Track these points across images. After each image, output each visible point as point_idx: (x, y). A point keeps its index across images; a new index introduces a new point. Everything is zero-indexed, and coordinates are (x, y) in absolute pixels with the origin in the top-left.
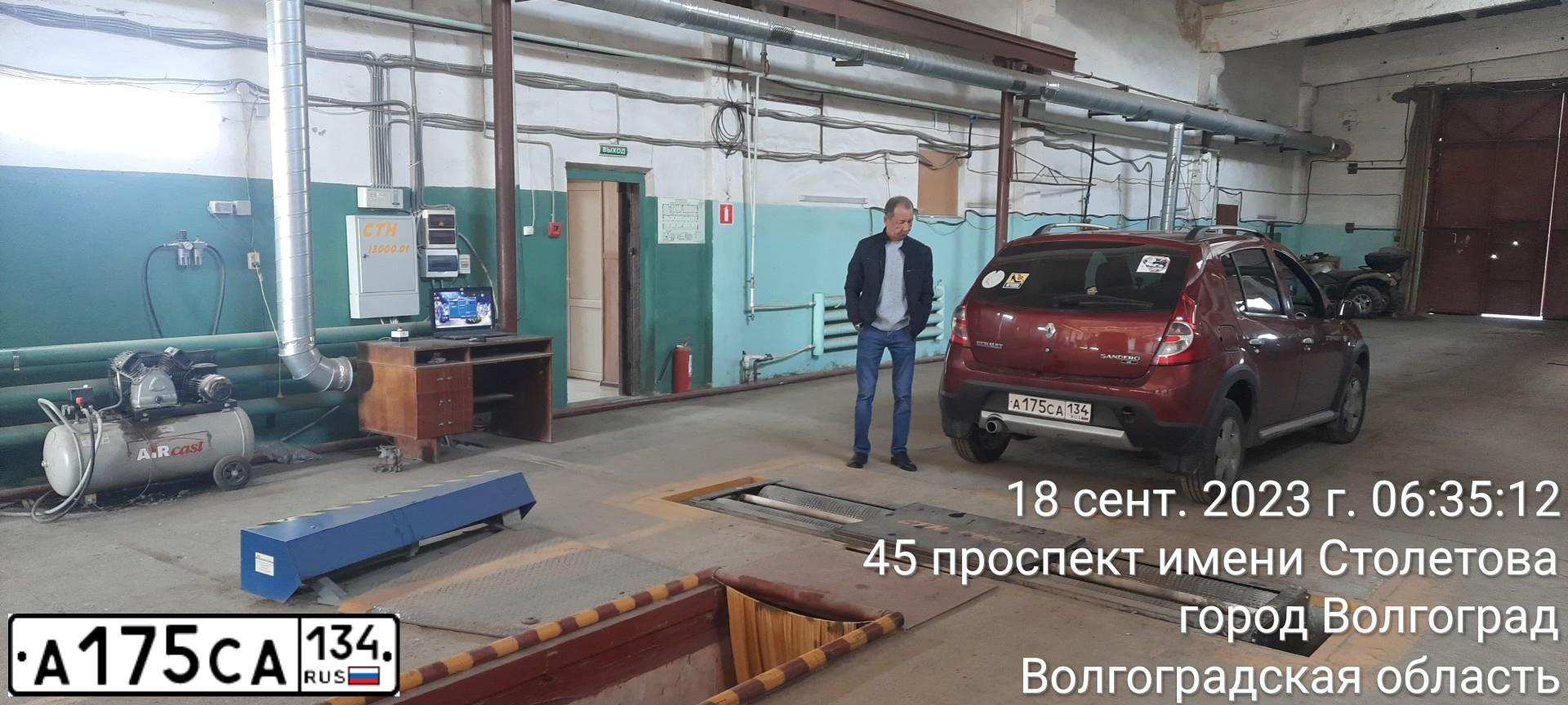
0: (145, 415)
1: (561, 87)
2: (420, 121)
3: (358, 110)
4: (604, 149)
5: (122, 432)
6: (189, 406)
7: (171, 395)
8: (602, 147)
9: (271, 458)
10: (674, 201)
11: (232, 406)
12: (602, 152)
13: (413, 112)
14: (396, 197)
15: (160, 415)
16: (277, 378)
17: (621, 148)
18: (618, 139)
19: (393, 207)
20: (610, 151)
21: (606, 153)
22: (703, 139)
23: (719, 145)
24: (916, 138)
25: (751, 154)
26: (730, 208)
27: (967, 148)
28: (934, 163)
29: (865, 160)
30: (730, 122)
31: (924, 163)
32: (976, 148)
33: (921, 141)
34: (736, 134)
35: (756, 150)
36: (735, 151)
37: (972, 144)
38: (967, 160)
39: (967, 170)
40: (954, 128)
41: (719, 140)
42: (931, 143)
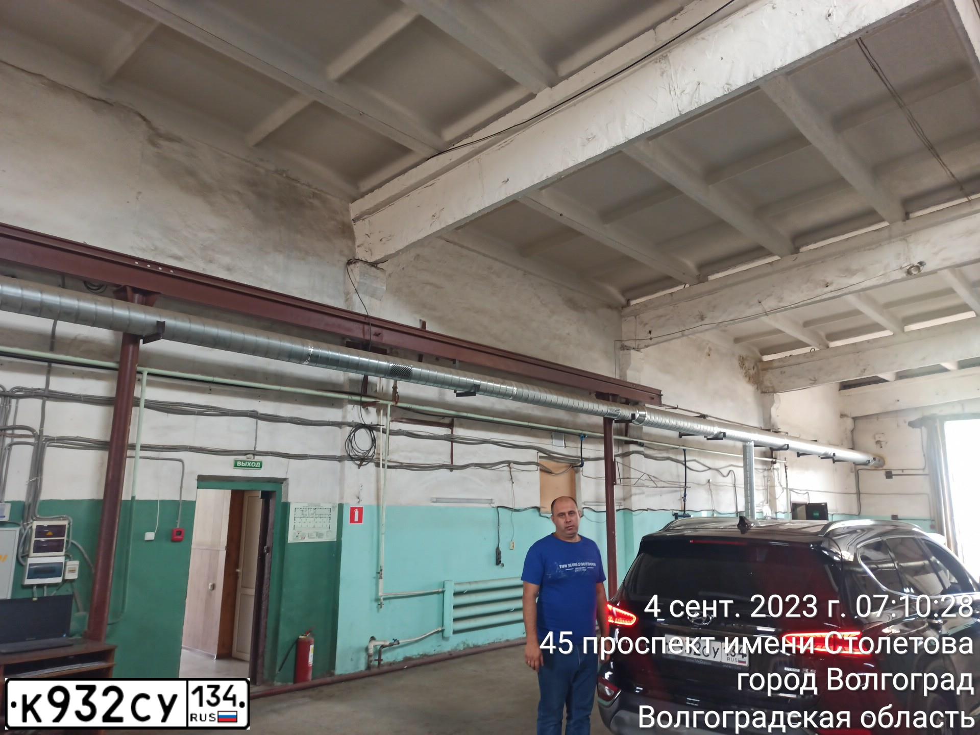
2: (46, 442)
4: (239, 464)
8: (236, 462)
10: (306, 505)
12: (236, 466)
13: (39, 435)
14: (3, 511)
17: (256, 462)
18: (254, 455)
20: (243, 464)
21: (241, 466)
22: (338, 453)
23: (351, 458)
24: (536, 451)
25: (383, 464)
26: (360, 510)
27: (580, 459)
28: (553, 471)
29: (492, 468)
30: (362, 440)
31: (545, 471)
32: (588, 459)
33: (541, 454)
34: (368, 449)
35: (386, 461)
36: (366, 463)
37: (583, 456)
38: (581, 468)
39: (582, 477)
40: (569, 444)
41: (351, 454)
42: (549, 456)
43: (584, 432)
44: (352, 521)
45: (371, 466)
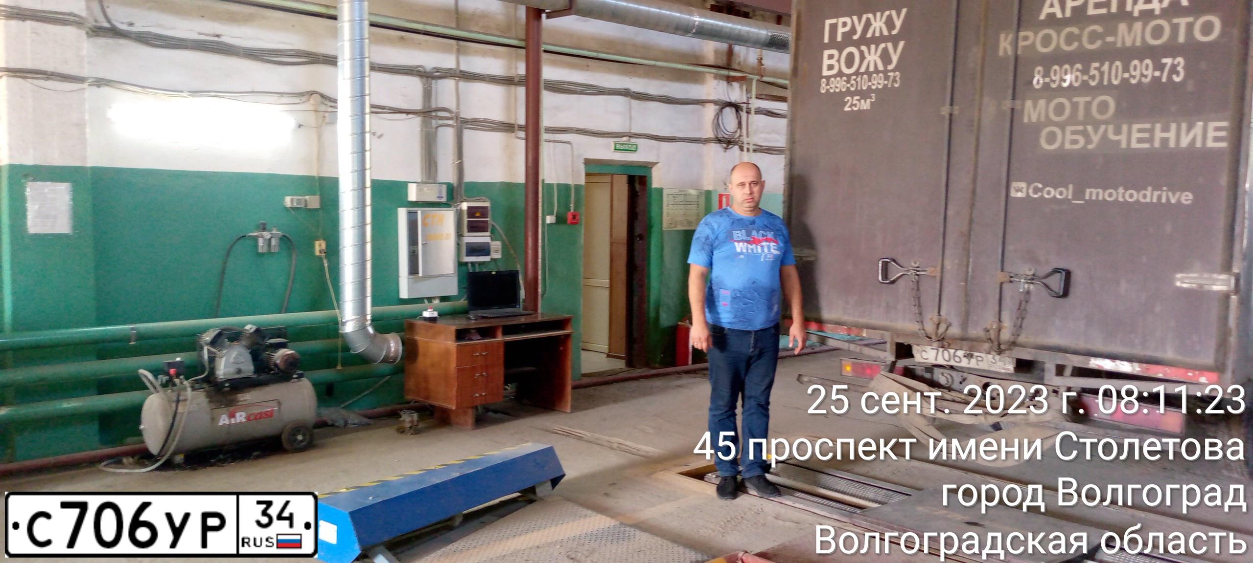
0: (227, 385)
1: (582, 93)
2: (463, 124)
3: (411, 116)
4: (618, 147)
5: (207, 400)
6: (263, 377)
7: (248, 368)
8: (615, 144)
9: (330, 423)
10: (677, 191)
11: (301, 376)
12: (615, 149)
13: (457, 117)
14: (440, 192)
15: (239, 385)
16: (337, 352)
17: (632, 145)
18: (630, 137)
19: (438, 200)
20: (622, 148)
21: (619, 150)
22: (707, 135)
23: (719, 141)
25: (747, 147)
30: (729, 120)
34: (734, 131)
35: (750, 145)
36: (732, 146)
41: (719, 136)
45: (736, 149)
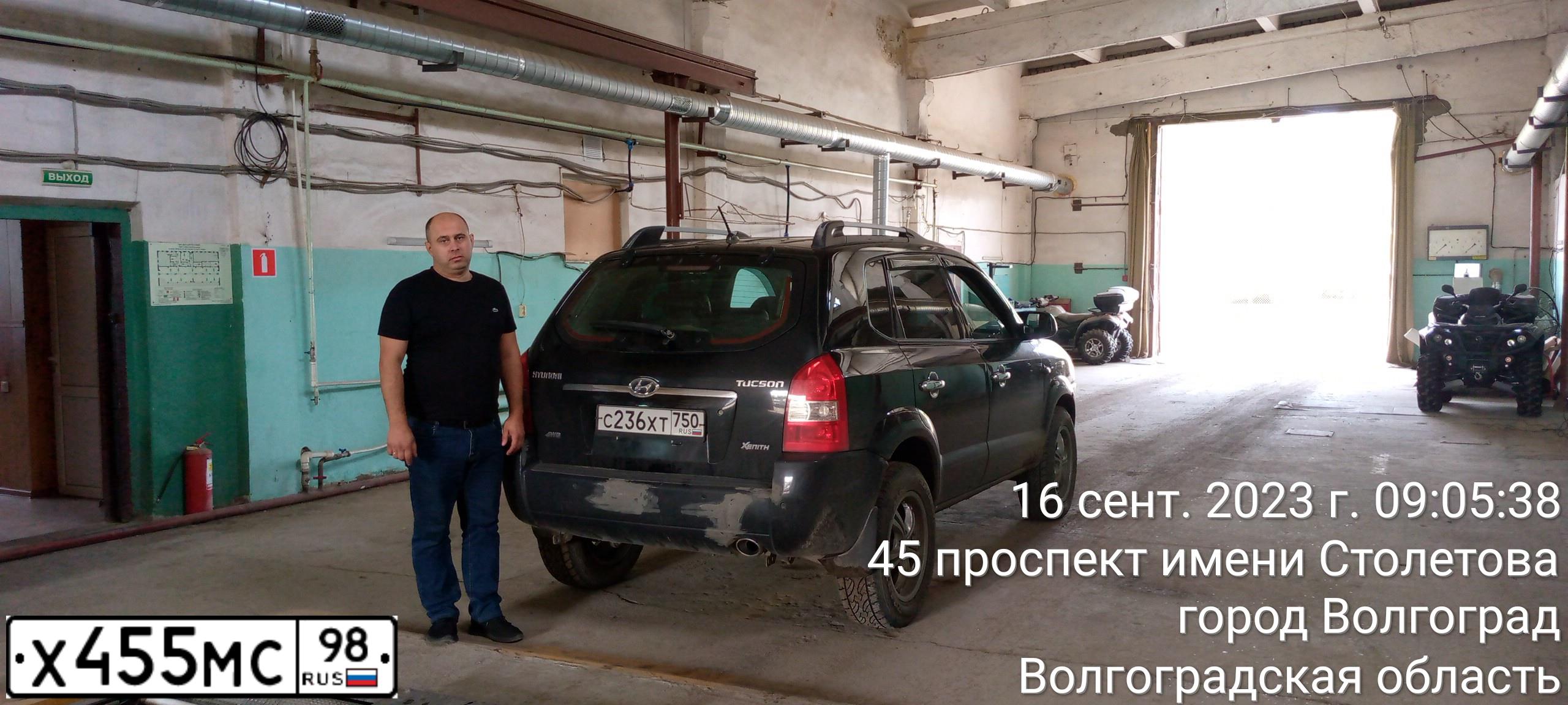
4: (50, 176)
8: (46, 172)
10: (176, 246)
12: (45, 180)
17: (81, 175)
18: (77, 162)
20: (59, 178)
21: (53, 181)
22: (224, 162)
23: (248, 171)
24: (558, 166)
25: (302, 182)
26: (270, 255)
27: (628, 180)
28: (584, 197)
29: (486, 192)
30: (264, 140)
31: (573, 198)
32: (640, 180)
33: (564, 171)
34: (274, 156)
35: (308, 177)
36: (275, 179)
37: (632, 174)
38: (630, 193)
39: (630, 206)
40: (610, 155)
41: (246, 164)
42: (579, 173)
43: (634, 137)
44: (258, 271)
45: (282, 184)
